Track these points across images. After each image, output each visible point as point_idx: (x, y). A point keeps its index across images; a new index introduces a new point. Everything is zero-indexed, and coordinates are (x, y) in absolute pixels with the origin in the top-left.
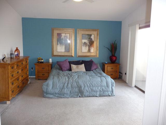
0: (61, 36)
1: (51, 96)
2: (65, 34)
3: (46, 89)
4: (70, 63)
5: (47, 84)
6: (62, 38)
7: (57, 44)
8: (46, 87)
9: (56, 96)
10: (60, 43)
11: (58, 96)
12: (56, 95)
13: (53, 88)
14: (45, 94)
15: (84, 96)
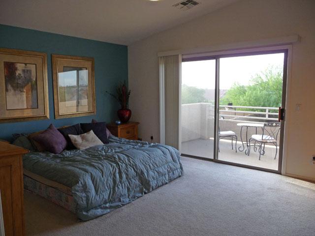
0: (16, 69)
1: (99, 211)
2: (26, 64)
3: (85, 199)
4: (64, 132)
5: (83, 187)
6: (17, 74)
7: (7, 90)
8: (84, 195)
9: (106, 208)
10: (12, 86)
11: (110, 207)
12: (108, 205)
13: (97, 191)
14: (84, 213)
15: (151, 190)
